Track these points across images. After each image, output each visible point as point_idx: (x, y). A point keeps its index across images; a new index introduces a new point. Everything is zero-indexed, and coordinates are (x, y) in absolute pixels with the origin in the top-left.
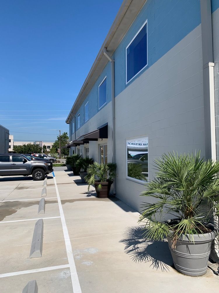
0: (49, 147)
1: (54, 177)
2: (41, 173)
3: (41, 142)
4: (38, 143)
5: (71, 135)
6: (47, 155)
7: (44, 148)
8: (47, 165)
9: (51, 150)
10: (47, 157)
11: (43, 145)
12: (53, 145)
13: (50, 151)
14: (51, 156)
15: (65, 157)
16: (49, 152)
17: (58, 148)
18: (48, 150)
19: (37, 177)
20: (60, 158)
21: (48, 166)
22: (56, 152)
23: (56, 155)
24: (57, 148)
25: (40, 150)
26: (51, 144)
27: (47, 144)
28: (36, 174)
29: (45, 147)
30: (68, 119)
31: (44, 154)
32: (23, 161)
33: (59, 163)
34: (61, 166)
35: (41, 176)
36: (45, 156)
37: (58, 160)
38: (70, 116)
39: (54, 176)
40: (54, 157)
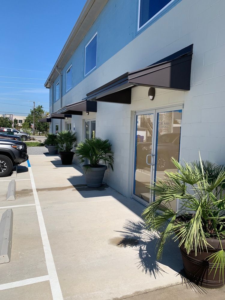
0: (21, 121)
1: (29, 168)
3: (11, 115)
4: (8, 116)
5: (53, 104)
6: (18, 130)
7: (14, 122)
8: (16, 148)
9: (24, 125)
10: (18, 133)
11: (14, 119)
12: (26, 119)
13: (22, 125)
14: (24, 132)
15: (40, 133)
16: (21, 127)
17: (32, 123)
18: (20, 124)
20: (34, 134)
21: (19, 150)
22: (30, 128)
23: (29, 131)
24: (30, 123)
25: (10, 124)
26: (23, 118)
27: (18, 118)
29: (16, 121)
30: (49, 80)
31: (15, 128)
33: (35, 141)
34: (38, 145)
36: (16, 132)
37: (32, 136)
38: (52, 75)
39: (29, 166)
40: (28, 134)
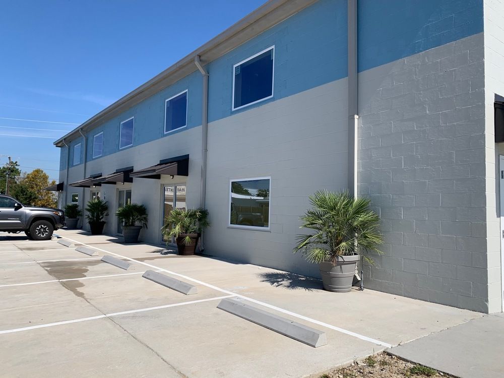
2: (46, 228)
5: (68, 168)
8: (57, 214)
19: (38, 234)
21: (59, 216)
28: (37, 229)
30: (65, 139)
32: (15, 206)
35: (47, 232)
38: (71, 135)
